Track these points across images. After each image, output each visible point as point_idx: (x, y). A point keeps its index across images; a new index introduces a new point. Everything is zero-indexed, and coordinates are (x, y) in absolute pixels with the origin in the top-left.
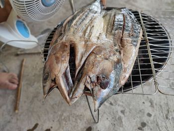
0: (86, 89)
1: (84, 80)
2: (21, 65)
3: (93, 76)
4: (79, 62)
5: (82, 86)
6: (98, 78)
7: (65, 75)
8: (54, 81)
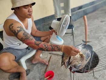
0: (71, 67)
1: (71, 64)
2: (50, 58)
3: (73, 65)
4: (71, 61)
5: (70, 66)
6: (74, 65)
7: (67, 62)
8: (64, 63)
